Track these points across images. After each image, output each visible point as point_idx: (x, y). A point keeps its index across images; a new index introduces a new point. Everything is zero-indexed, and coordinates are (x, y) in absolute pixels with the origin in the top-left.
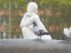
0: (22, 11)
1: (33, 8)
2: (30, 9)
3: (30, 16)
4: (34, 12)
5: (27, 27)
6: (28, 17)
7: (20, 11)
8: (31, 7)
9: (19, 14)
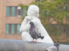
0: (54, 19)
1: (33, 11)
2: (30, 12)
4: (35, 15)
5: (28, 31)
7: (52, 19)
8: (32, 10)
9: (51, 23)
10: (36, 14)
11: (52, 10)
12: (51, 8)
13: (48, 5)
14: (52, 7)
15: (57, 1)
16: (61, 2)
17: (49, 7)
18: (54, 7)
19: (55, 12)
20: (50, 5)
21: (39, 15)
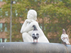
0: (22, 19)
1: (32, 15)
3: (30, 23)
4: (34, 19)
5: (27, 32)
6: (28, 24)
7: (20, 19)
8: (31, 14)
9: (19, 22)
10: (35, 17)
11: (22, 12)
12: (21, 10)
13: (18, 7)
14: (21, 8)
15: (25, 4)
16: (29, 4)
17: (19, 8)
18: (23, 9)
19: (24, 13)
20: (19, 7)
21: (36, 18)
